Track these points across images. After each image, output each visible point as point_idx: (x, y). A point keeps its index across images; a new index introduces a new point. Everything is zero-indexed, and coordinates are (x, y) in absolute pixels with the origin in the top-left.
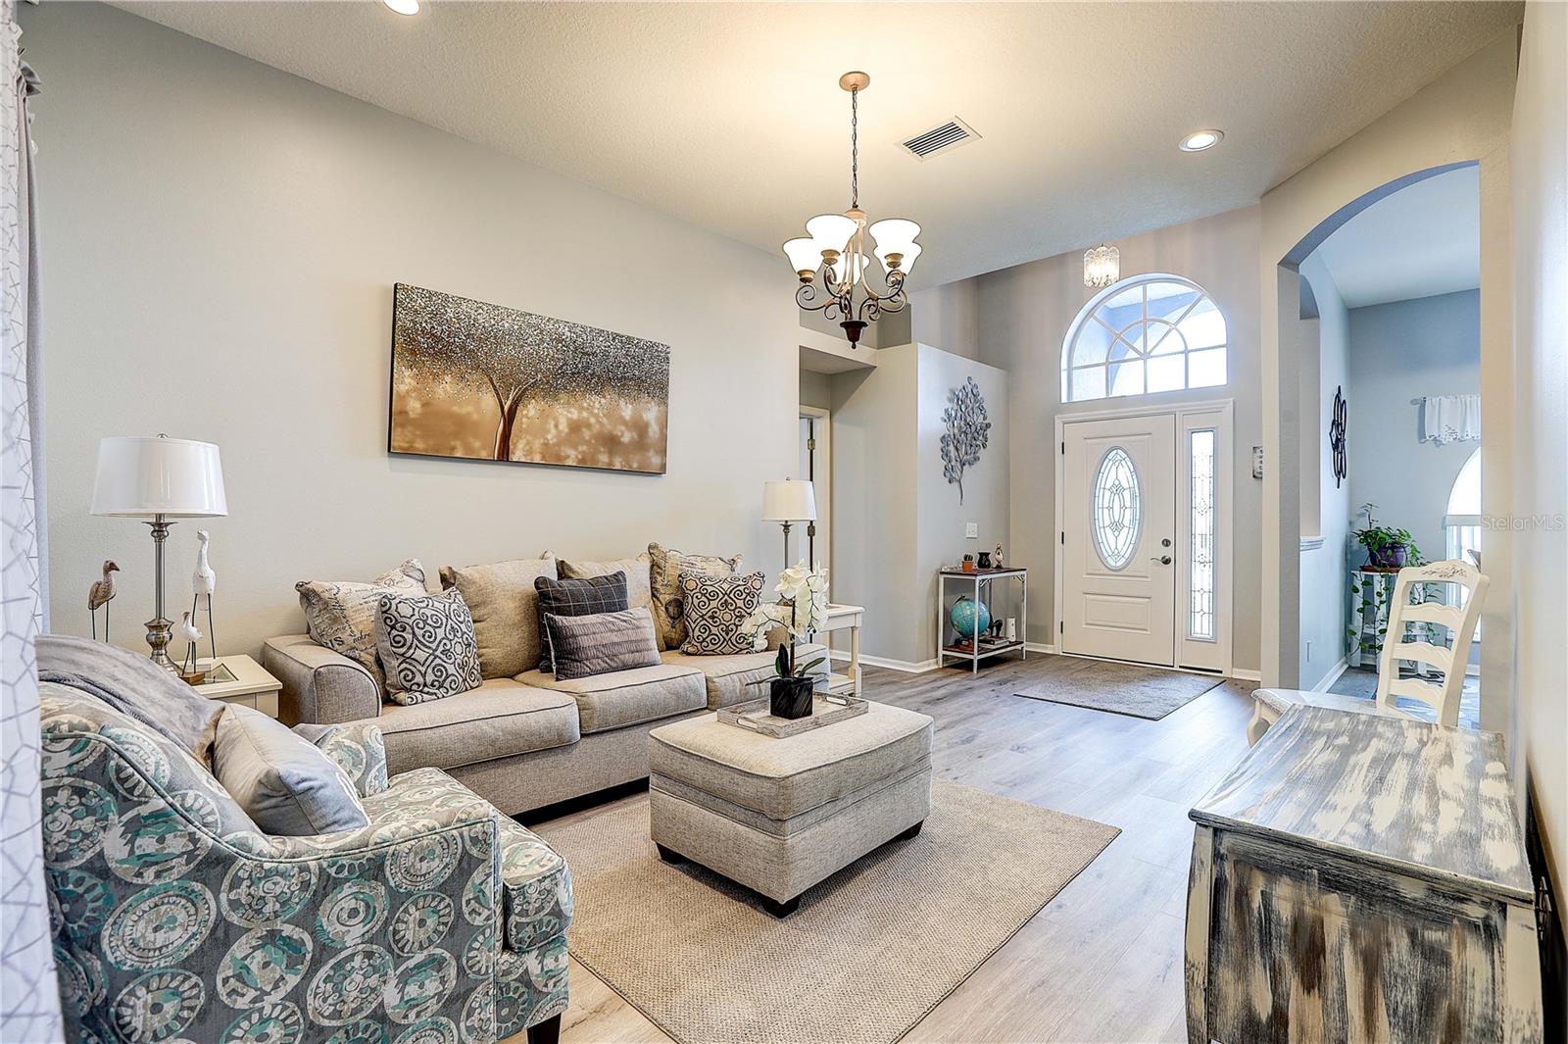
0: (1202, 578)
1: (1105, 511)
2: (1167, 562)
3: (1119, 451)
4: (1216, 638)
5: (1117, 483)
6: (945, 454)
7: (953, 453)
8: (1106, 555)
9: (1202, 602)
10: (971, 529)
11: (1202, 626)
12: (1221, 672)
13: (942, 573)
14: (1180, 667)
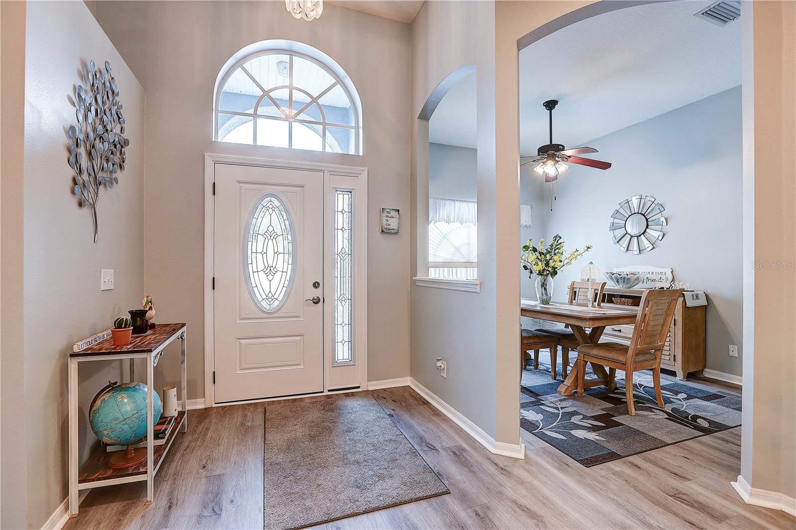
0: (342, 312)
1: (259, 256)
2: (316, 301)
3: (273, 199)
4: (354, 361)
5: (270, 229)
6: (74, 161)
7: (84, 162)
8: (260, 298)
9: (342, 333)
10: (107, 278)
11: (343, 353)
12: (359, 387)
13: (72, 356)
14: (329, 391)
